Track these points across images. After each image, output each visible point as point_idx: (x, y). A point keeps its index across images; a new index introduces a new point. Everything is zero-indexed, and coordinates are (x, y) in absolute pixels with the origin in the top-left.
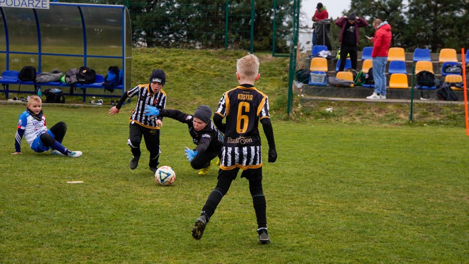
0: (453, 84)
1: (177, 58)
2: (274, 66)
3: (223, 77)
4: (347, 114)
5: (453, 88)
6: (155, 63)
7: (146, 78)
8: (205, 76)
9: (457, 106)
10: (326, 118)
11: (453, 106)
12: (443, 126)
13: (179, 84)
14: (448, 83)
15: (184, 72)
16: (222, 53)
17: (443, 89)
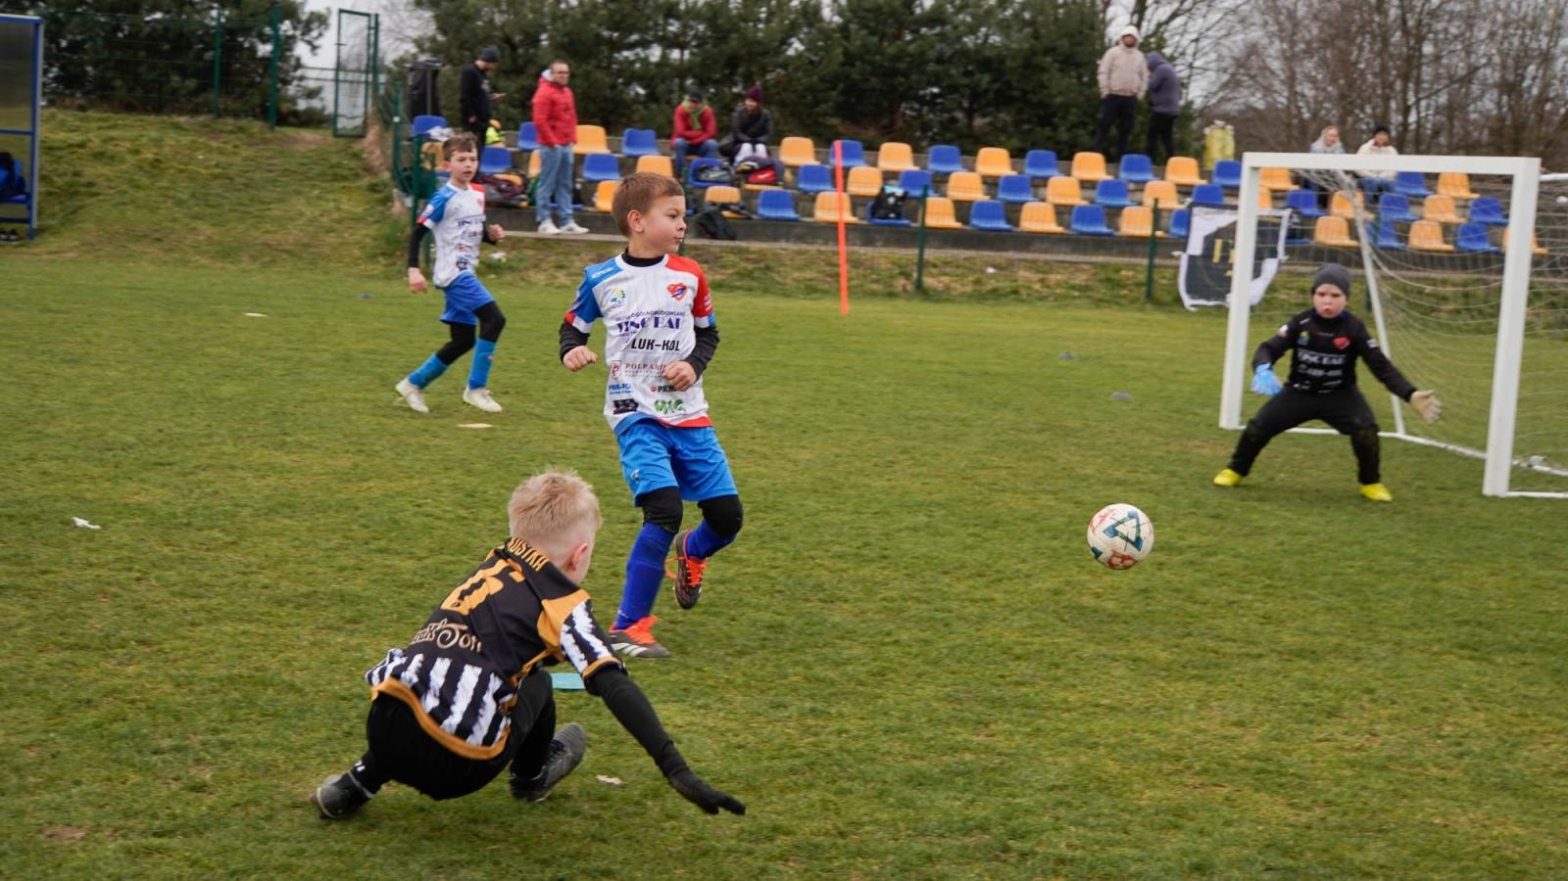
0: (725, 206)
1: (113, 133)
2: (334, 160)
3: (231, 179)
4: (536, 266)
5: (726, 213)
6: (70, 146)
7: (56, 179)
8: (192, 177)
9: (747, 251)
10: (496, 273)
11: (740, 251)
12: (740, 292)
13: (140, 194)
14: (714, 204)
15: (141, 168)
16: (208, 126)
17: (709, 216)
